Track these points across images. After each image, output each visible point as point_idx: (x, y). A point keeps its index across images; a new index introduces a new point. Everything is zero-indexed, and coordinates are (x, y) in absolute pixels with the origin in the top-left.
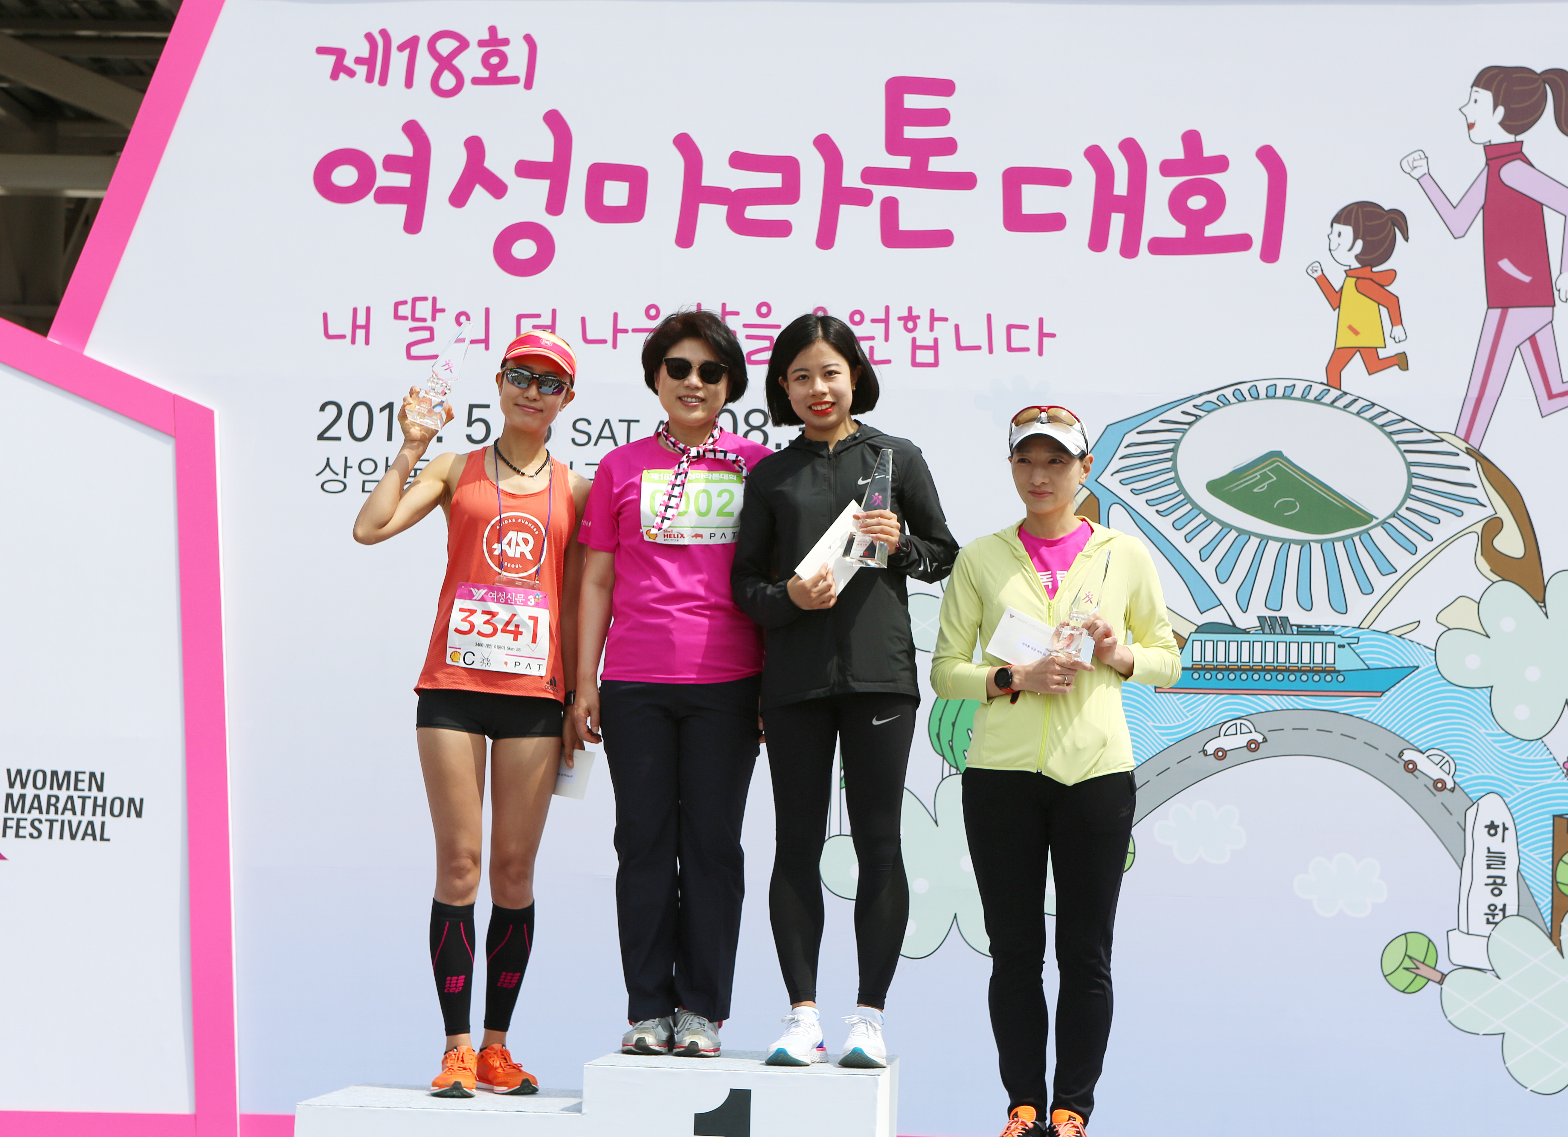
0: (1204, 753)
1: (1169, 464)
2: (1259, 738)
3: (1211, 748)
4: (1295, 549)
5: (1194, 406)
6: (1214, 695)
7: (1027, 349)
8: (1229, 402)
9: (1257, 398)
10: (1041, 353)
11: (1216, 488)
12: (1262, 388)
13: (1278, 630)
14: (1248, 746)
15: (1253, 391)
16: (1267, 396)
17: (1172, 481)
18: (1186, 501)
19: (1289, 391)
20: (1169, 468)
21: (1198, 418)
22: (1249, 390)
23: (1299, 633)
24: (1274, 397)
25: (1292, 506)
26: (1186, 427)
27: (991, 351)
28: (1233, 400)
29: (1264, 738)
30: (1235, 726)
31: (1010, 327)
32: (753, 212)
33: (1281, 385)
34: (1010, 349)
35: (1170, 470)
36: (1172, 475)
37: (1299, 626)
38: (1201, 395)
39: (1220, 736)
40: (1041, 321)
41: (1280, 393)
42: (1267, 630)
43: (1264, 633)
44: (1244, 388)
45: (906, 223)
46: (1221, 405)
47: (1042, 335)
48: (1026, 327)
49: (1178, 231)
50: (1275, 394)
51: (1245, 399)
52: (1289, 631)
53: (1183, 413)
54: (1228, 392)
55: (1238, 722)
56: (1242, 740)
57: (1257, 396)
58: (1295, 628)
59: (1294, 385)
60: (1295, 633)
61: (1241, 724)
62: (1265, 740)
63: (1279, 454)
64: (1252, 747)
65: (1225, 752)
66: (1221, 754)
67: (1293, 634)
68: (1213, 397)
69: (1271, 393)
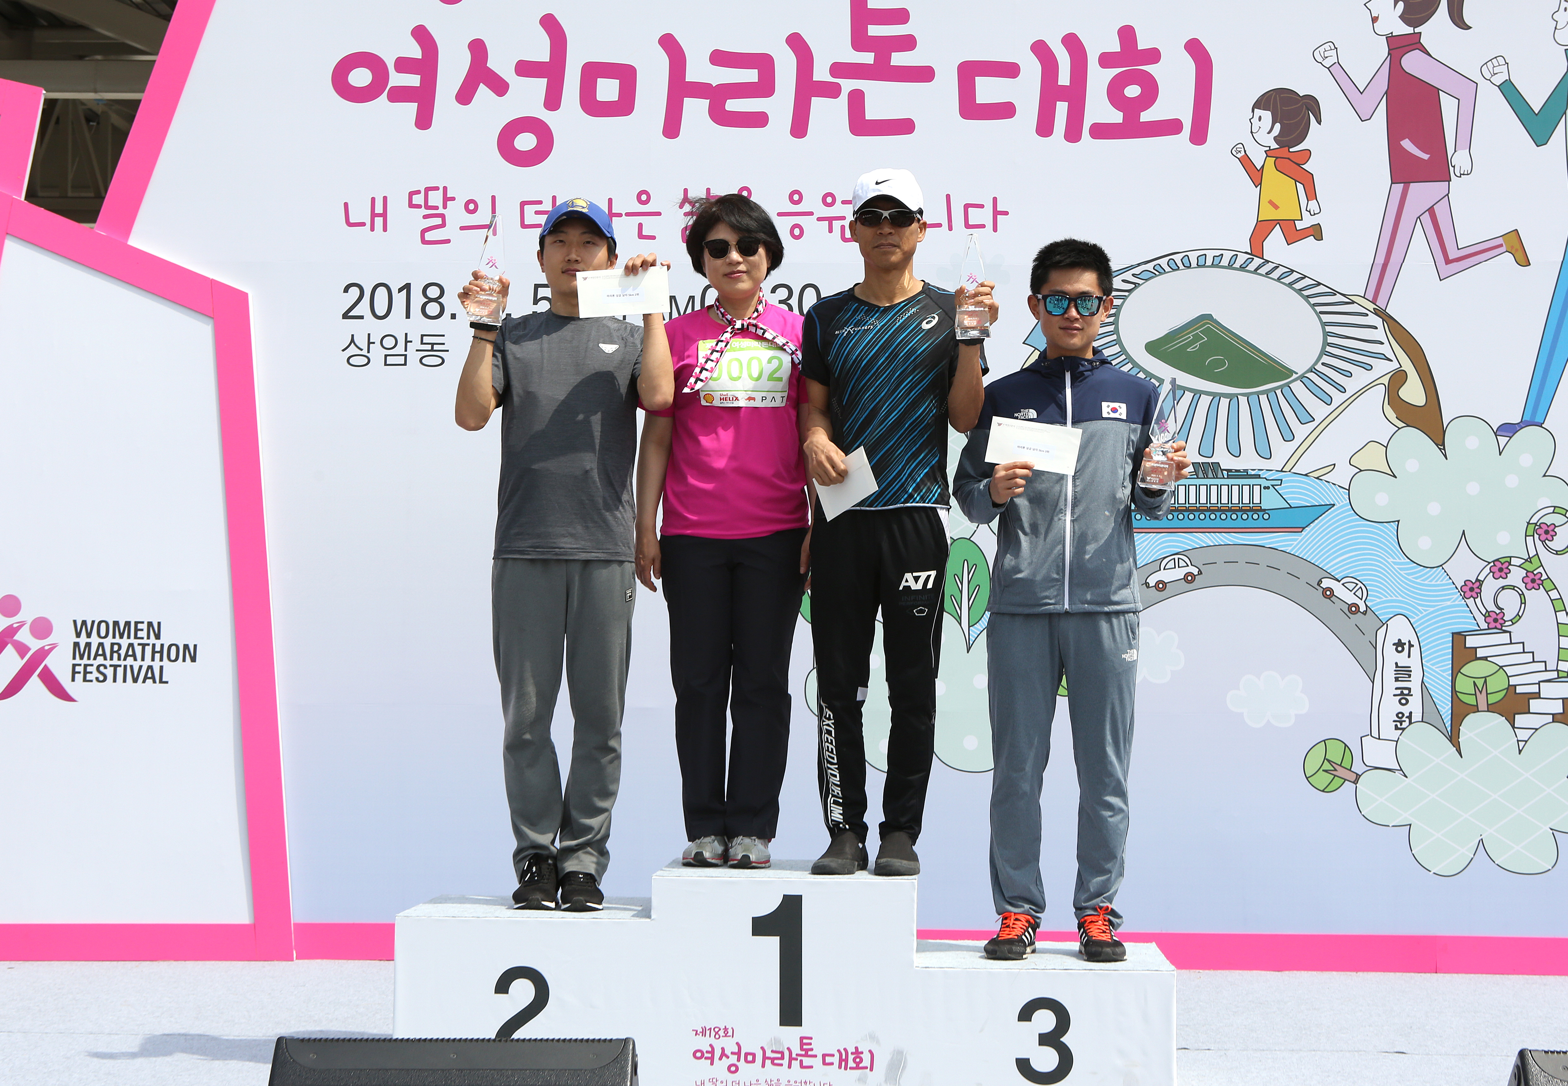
0: (1146, 585)
1: (1112, 328)
2: (1195, 571)
3: (1152, 581)
4: (1224, 402)
5: (1133, 275)
6: (1155, 534)
7: (983, 226)
8: (1165, 271)
9: (1189, 267)
10: (995, 229)
11: (1153, 348)
12: (1193, 257)
13: (1210, 475)
14: (1185, 578)
15: (1186, 260)
16: (1197, 265)
17: (1114, 343)
18: (1127, 361)
19: (1217, 260)
20: (1112, 331)
21: (1137, 285)
22: (1181, 260)
23: (1229, 477)
24: (1204, 266)
25: (1221, 363)
26: (1126, 294)
27: (950, 228)
28: (1167, 269)
29: (1199, 570)
30: (1173, 560)
31: (967, 207)
32: (733, 105)
33: (1210, 254)
34: (968, 226)
35: (1112, 333)
36: (1114, 337)
37: (1228, 471)
38: (1139, 265)
39: (1160, 570)
40: (995, 199)
41: (1209, 262)
42: (1201, 475)
43: (1198, 478)
44: (1177, 258)
45: (871, 113)
46: (1157, 273)
47: (996, 213)
48: (982, 206)
49: (1116, 117)
50: (1205, 263)
51: (1179, 268)
52: (1220, 475)
53: (1123, 281)
54: (1163, 262)
55: (1176, 557)
56: (1180, 573)
57: (1189, 265)
58: (1225, 473)
59: (1222, 255)
60: (1226, 477)
61: (1179, 559)
62: (1200, 573)
63: (1209, 317)
64: (1189, 579)
65: (1165, 584)
66: (1161, 586)
67: (1224, 478)
68: (1150, 266)
69: (1201, 262)
